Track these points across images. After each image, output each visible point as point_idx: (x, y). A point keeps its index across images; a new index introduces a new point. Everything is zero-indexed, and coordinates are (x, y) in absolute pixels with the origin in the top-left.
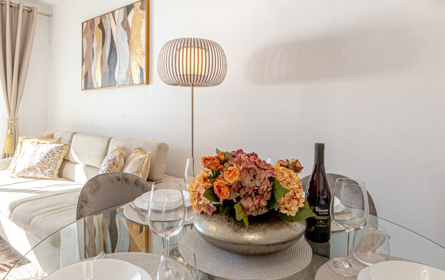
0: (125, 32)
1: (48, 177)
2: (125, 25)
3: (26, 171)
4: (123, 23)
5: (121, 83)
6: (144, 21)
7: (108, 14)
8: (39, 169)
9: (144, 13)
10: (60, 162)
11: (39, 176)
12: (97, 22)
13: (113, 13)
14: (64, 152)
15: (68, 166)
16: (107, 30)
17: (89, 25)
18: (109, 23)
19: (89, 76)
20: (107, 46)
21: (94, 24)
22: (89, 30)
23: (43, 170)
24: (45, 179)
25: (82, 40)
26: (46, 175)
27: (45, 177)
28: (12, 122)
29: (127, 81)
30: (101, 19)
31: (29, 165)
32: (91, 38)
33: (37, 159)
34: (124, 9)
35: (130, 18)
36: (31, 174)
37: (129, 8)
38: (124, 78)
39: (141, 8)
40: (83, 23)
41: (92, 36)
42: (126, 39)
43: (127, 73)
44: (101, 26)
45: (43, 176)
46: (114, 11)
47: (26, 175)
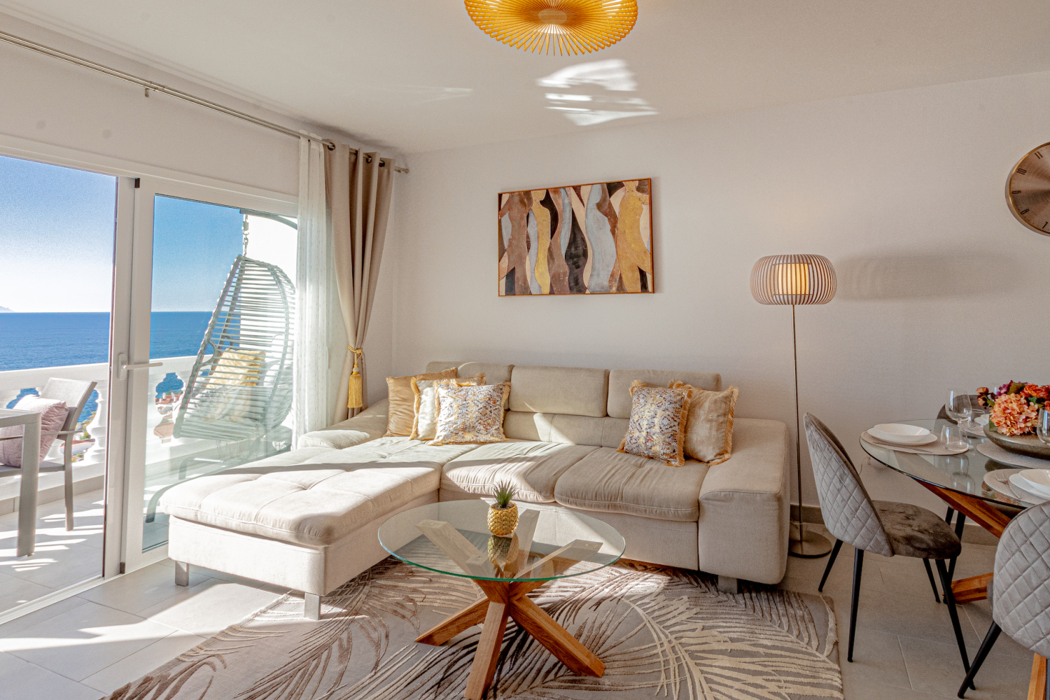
0: (606, 219)
1: (497, 439)
2: (605, 208)
3: (460, 433)
4: (599, 206)
5: (598, 289)
6: (646, 208)
7: (564, 188)
8: (481, 427)
9: (646, 197)
10: (502, 413)
11: (482, 438)
12: (538, 197)
13: (577, 189)
14: (505, 397)
15: (513, 419)
16: (563, 211)
17: (517, 199)
18: (567, 201)
19: (518, 274)
20: (563, 234)
21: (530, 199)
22: (517, 208)
23: (488, 427)
24: (491, 442)
25: (500, 222)
26: (492, 435)
27: (492, 439)
28: (358, 352)
29: (611, 287)
30: (548, 194)
31: (464, 423)
32: (522, 218)
33: (474, 412)
34: (602, 187)
35: (616, 200)
36: (468, 437)
37: (612, 188)
38: (606, 283)
39: (639, 189)
40: (500, 196)
41: (525, 215)
42: (608, 227)
43: (612, 275)
44: (547, 202)
45: (489, 438)
46: (580, 186)
47: (459, 440)
